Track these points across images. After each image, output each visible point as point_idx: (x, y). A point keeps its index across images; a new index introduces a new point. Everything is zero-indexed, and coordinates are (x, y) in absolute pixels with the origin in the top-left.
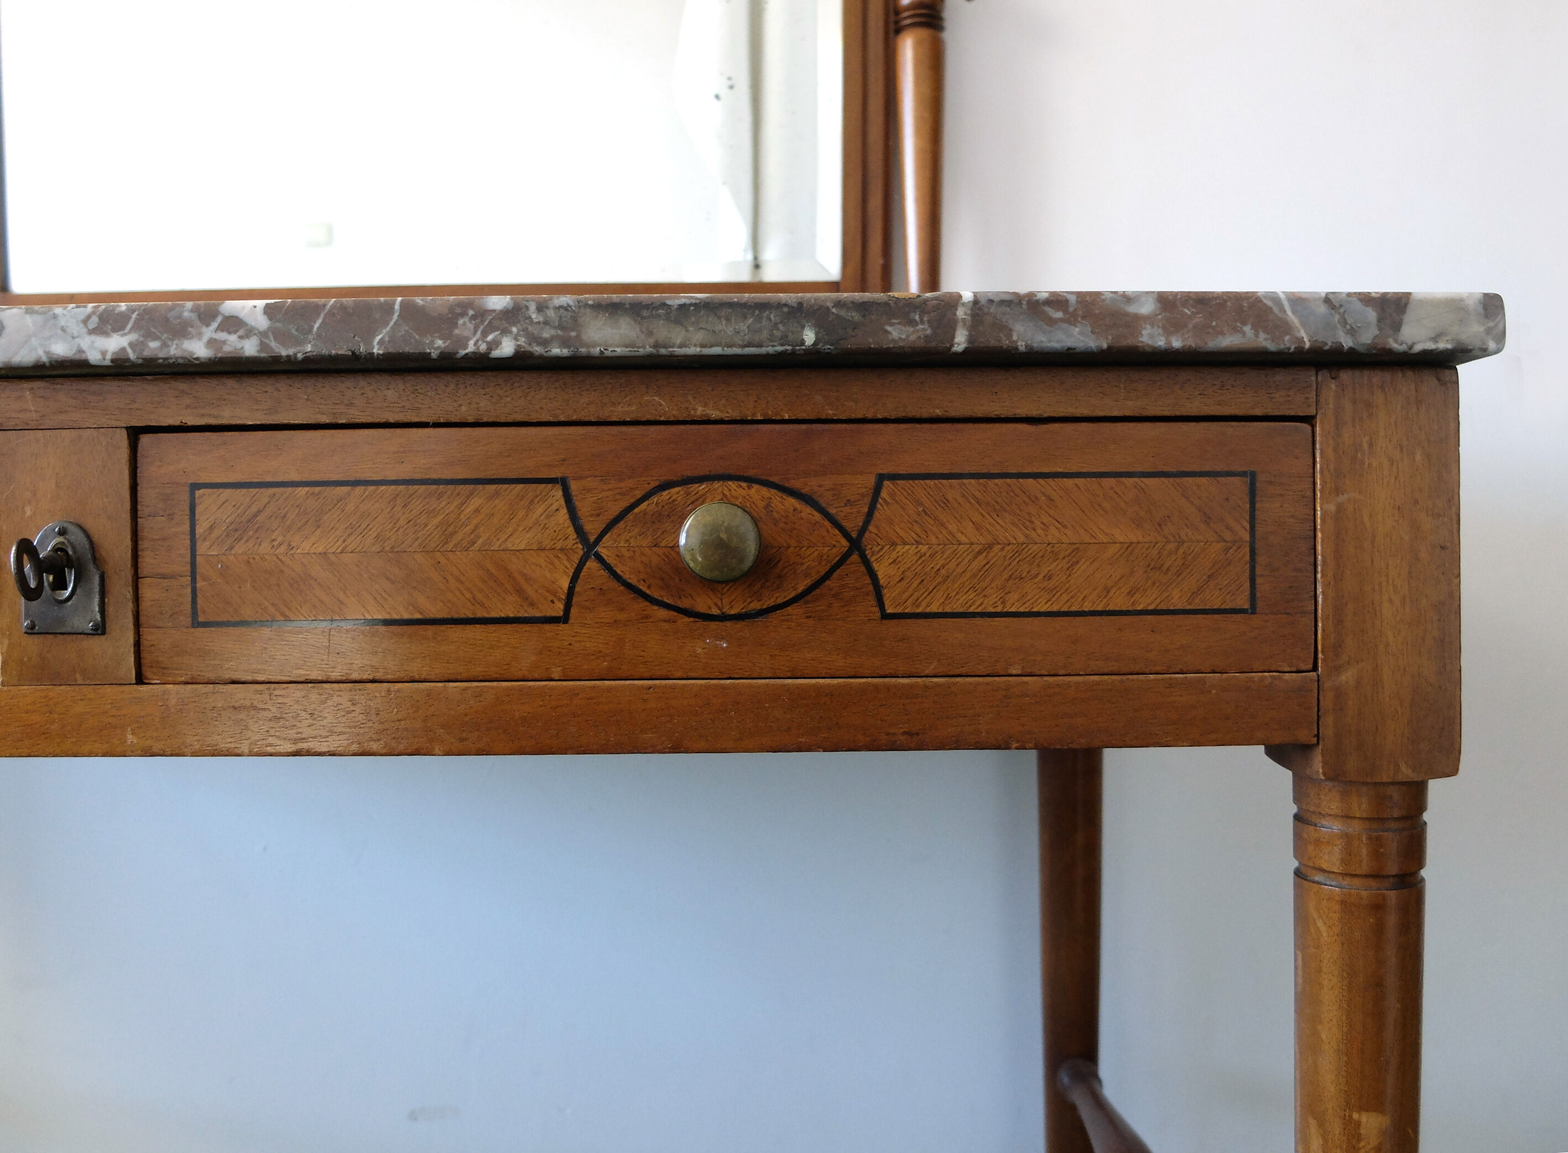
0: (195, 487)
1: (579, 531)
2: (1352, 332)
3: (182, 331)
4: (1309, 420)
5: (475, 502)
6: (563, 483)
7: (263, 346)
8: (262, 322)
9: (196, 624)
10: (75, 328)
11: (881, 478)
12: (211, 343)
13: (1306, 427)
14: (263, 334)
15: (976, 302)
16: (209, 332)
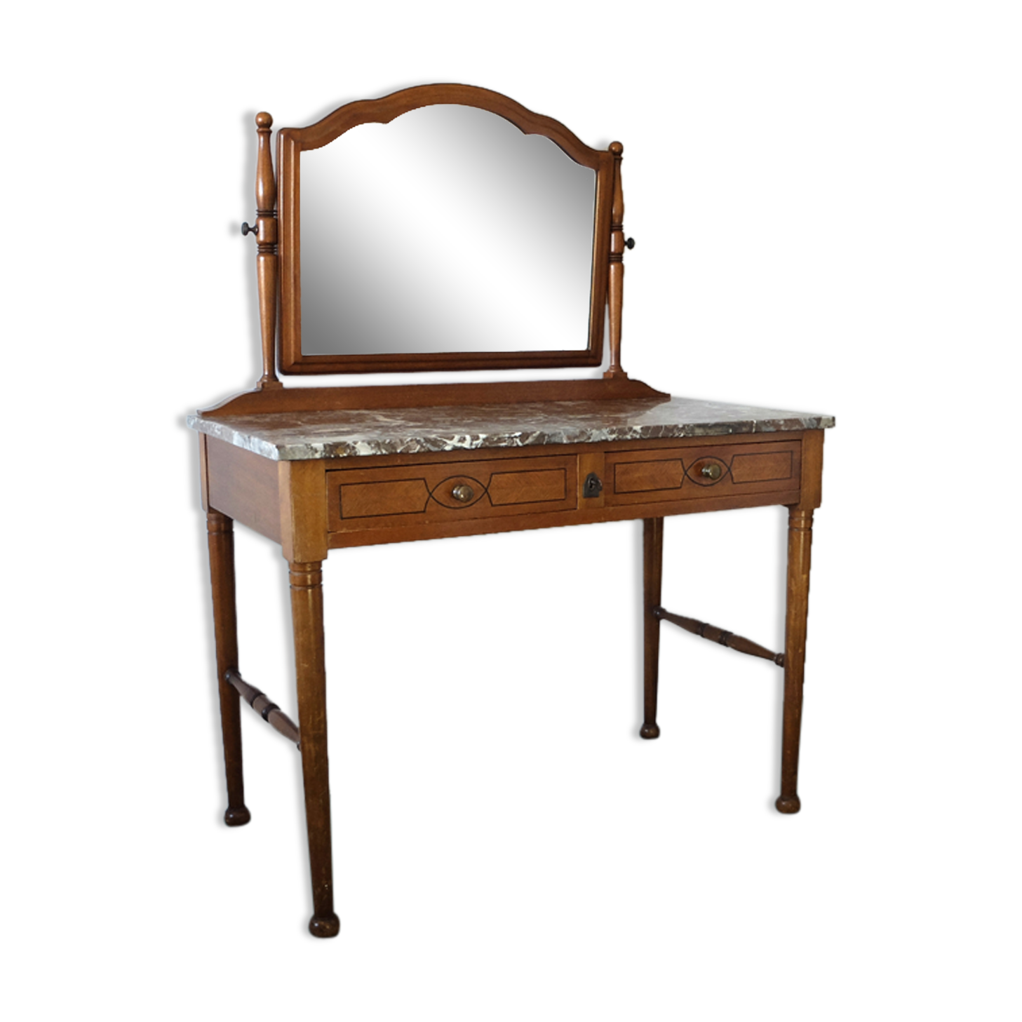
0: (615, 464)
1: (683, 468)
2: (813, 425)
3: (626, 433)
4: (800, 440)
5: (666, 464)
6: (681, 459)
7: (640, 436)
8: (640, 431)
9: (615, 493)
10: (606, 433)
11: (734, 456)
12: (631, 436)
13: (799, 442)
14: (640, 434)
15: (757, 424)
16: (631, 433)
